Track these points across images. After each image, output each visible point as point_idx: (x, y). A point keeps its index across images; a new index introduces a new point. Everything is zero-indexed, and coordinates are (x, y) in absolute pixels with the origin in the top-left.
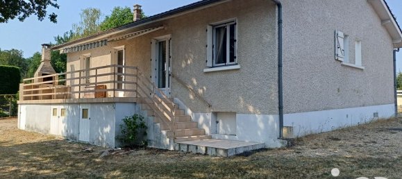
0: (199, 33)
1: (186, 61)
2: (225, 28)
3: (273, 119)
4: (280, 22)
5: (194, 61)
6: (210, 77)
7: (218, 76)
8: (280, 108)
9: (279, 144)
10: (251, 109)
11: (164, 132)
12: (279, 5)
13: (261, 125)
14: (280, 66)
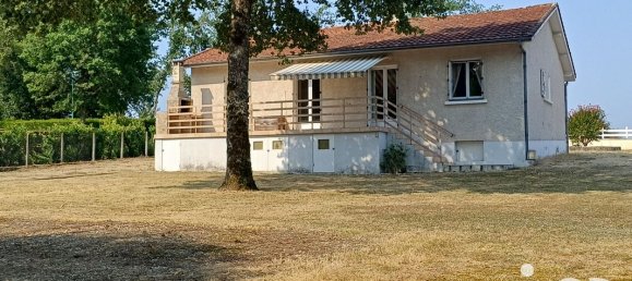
0: (436, 68)
1: (421, 93)
2: (463, 66)
3: (521, 144)
4: (525, 66)
5: (431, 94)
6: (452, 109)
7: (462, 108)
8: (527, 135)
9: (527, 164)
10: (500, 138)
11: (430, 159)
12: (525, 53)
13: (511, 151)
14: (526, 102)
